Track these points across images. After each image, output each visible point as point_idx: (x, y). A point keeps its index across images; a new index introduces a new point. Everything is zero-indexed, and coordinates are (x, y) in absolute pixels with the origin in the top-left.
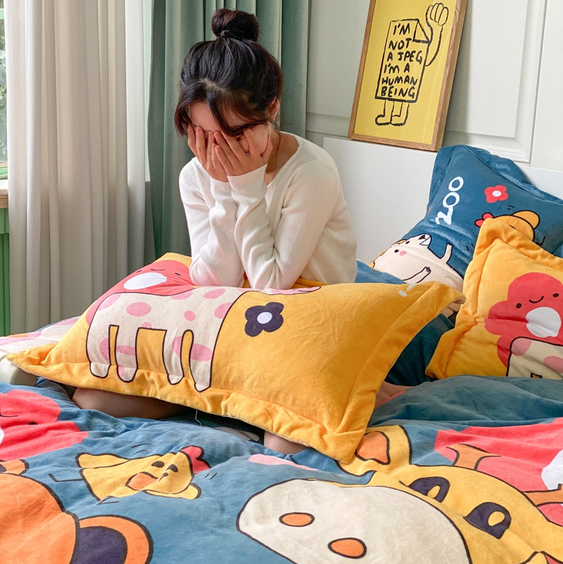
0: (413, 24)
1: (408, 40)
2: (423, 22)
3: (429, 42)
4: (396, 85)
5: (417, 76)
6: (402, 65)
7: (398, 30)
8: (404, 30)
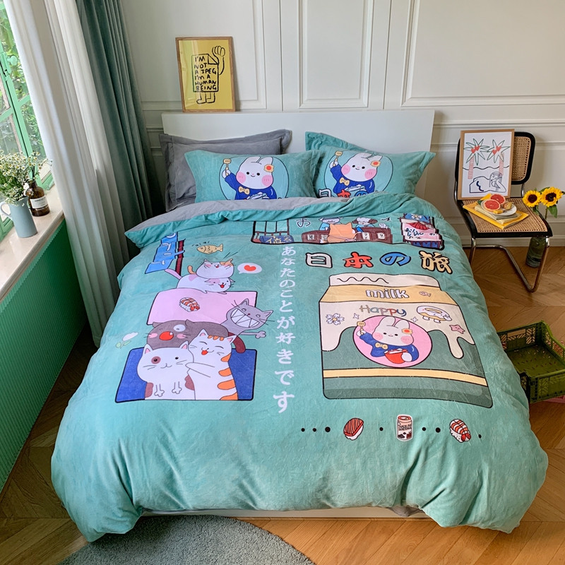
0: (206, 57)
1: (205, 64)
2: (211, 55)
3: (218, 64)
4: (204, 85)
5: (216, 80)
6: (205, 75)
7: (198, 59)
8: (201, 59)
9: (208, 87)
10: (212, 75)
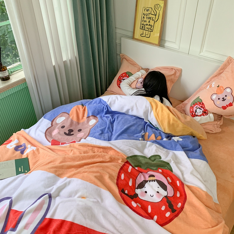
0: (150, 9)
1: (149, 13)
2: (153, 9)
3: (155, 15)
4: (146, 26)
6: (148, 20)
8: (147, 10)
9: (148, 28)
10: (151, 21)
